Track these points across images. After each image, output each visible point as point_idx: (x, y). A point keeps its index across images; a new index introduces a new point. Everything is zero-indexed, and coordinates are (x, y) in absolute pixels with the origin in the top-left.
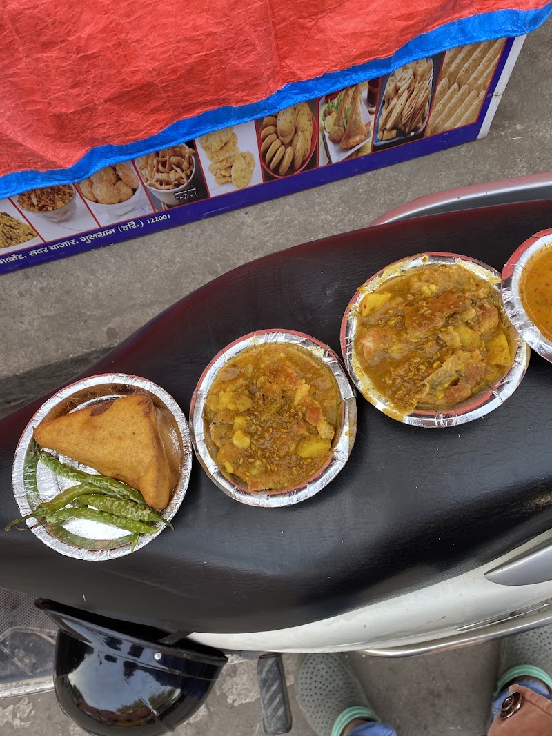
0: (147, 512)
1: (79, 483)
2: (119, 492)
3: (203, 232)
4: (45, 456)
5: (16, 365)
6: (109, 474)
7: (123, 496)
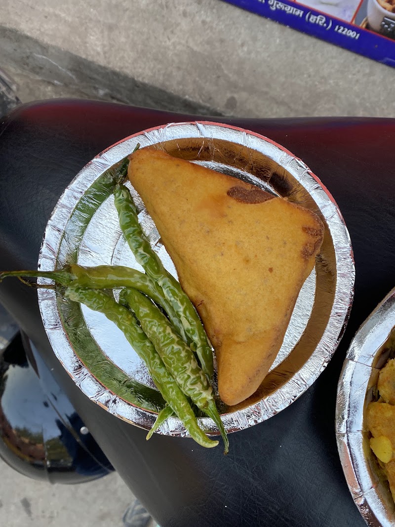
0: (207, 396)
1: (143, 270)
2: (188, 331)
3: (371, 74)
4: (125, 196)
5: (140, 70)
6: (192, 292)
7: (190, 340)
